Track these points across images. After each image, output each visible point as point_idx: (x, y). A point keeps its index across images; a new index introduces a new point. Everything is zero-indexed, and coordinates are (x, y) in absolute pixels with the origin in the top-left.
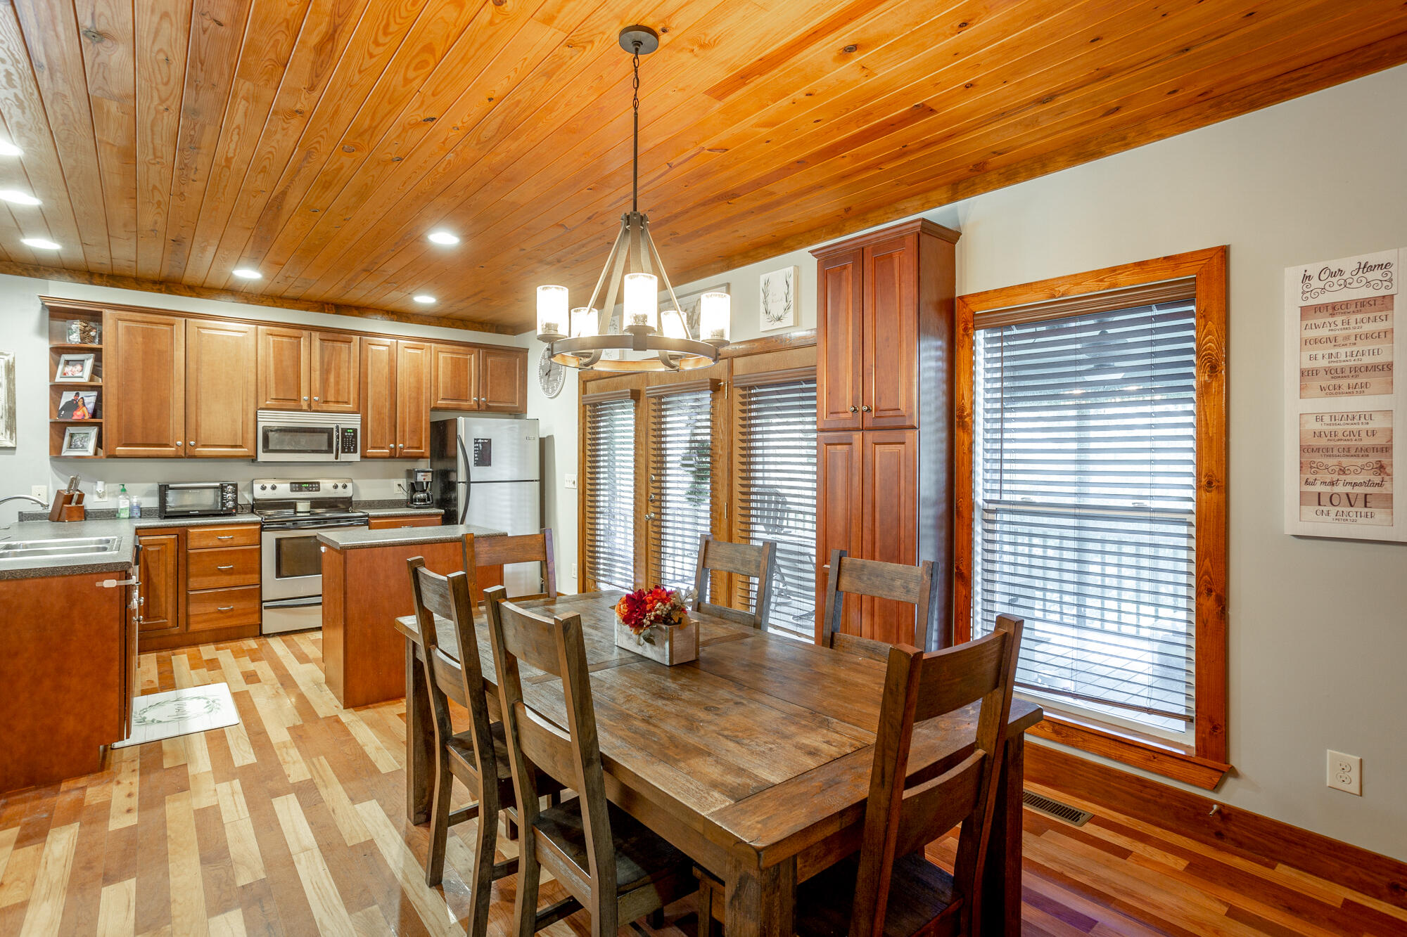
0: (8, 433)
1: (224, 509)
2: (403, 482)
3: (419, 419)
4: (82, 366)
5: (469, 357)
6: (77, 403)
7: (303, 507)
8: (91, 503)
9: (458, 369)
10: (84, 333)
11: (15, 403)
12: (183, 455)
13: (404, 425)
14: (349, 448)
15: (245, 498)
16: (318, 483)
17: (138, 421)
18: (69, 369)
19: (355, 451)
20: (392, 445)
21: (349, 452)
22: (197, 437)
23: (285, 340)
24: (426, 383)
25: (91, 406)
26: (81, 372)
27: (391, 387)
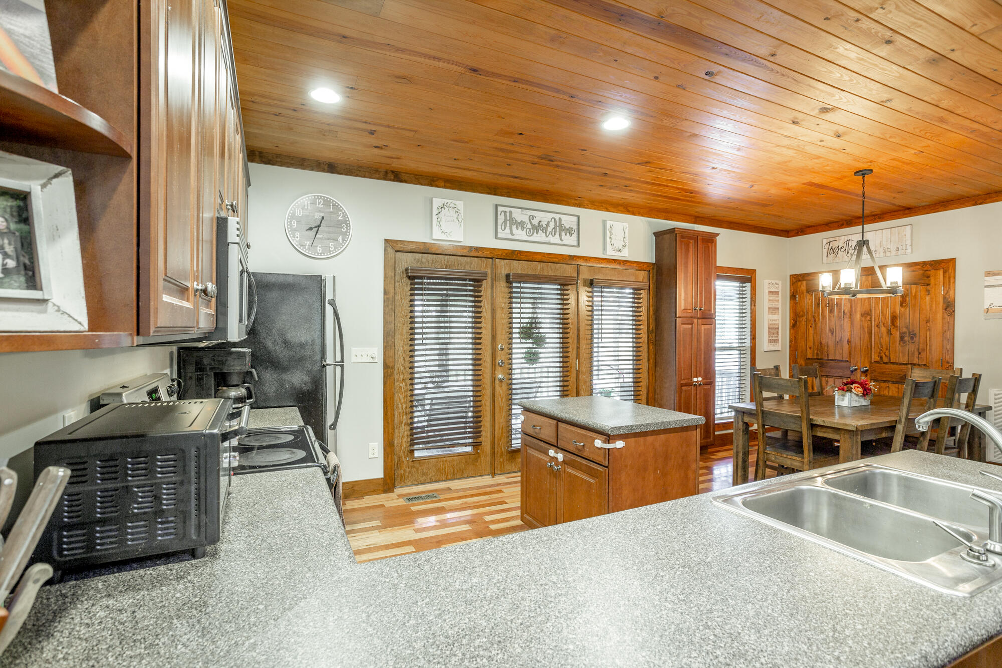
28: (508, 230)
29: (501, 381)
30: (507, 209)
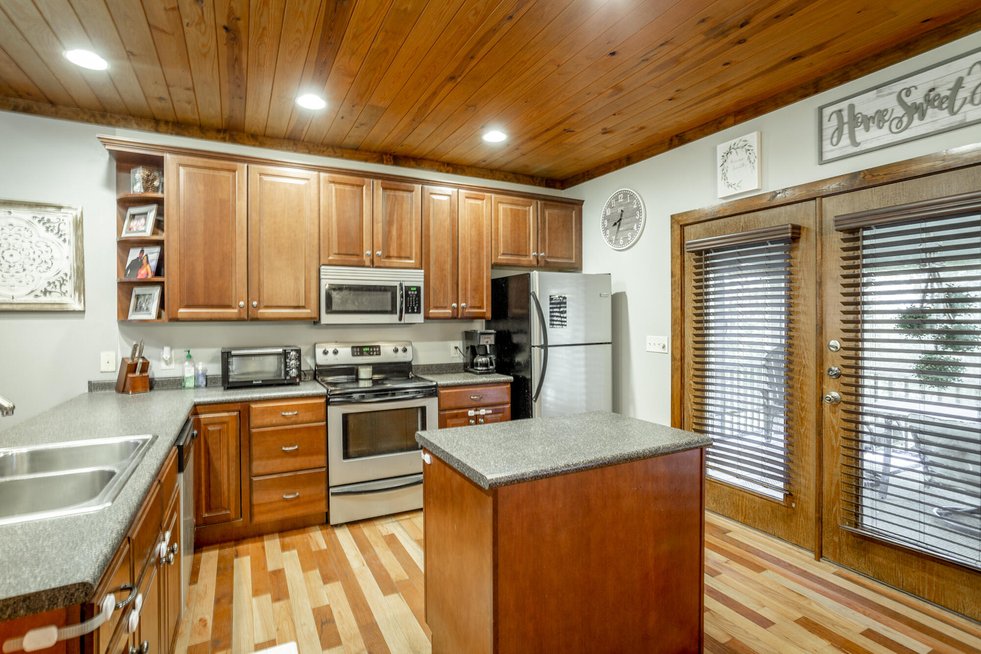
0: (77, 294)
1: (288, 378)
2: (461, 344)
3: (480, 277)
4: (146, 219)
5: (527, 208)
6: (142, 261)
7: (365, 373)
8: (159, 370)
9: (518, 221)
10: (148, 183)
11: (83, 262)
12: (246, 318)
13: (466, 282)
14: (413, 309)
15: (308, 364)
16: (379, 347)
17: (200, 279)
18: (134, 224)
20: (455, 305)
21: (413, 312)
22: (259, 297)
23: (348, 188)
24: (487, 237)
25: (153, 264)
26: (143, 227)
27: (453, 240)
28: (845, 140)
29: (835, 402)
30: (844, 105)
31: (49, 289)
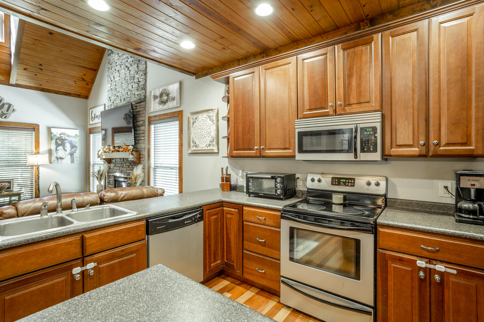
1: (276, 194)
2: (451, 184)
3: (463, 109)
7: (337, 199)
8: (240, 181)
12: (259, 156)
13: (440, 118)
14: (369, 147)
16: (354, 179)
17: (240, 135)
19: (375, 150)
20: (422, 143)
21: (369, 151)
22: (265, 143)
27: (421, 75)
31: (210, 144)
